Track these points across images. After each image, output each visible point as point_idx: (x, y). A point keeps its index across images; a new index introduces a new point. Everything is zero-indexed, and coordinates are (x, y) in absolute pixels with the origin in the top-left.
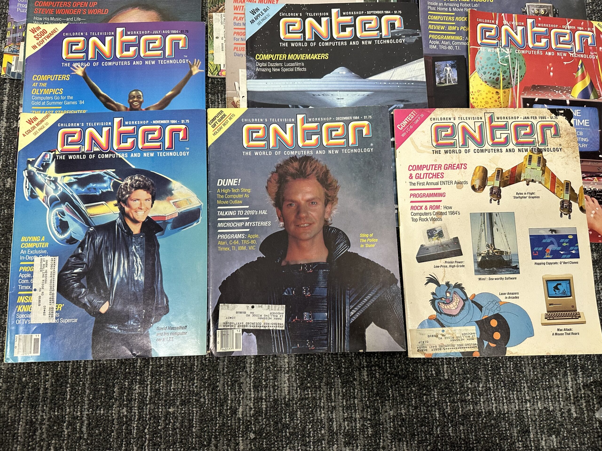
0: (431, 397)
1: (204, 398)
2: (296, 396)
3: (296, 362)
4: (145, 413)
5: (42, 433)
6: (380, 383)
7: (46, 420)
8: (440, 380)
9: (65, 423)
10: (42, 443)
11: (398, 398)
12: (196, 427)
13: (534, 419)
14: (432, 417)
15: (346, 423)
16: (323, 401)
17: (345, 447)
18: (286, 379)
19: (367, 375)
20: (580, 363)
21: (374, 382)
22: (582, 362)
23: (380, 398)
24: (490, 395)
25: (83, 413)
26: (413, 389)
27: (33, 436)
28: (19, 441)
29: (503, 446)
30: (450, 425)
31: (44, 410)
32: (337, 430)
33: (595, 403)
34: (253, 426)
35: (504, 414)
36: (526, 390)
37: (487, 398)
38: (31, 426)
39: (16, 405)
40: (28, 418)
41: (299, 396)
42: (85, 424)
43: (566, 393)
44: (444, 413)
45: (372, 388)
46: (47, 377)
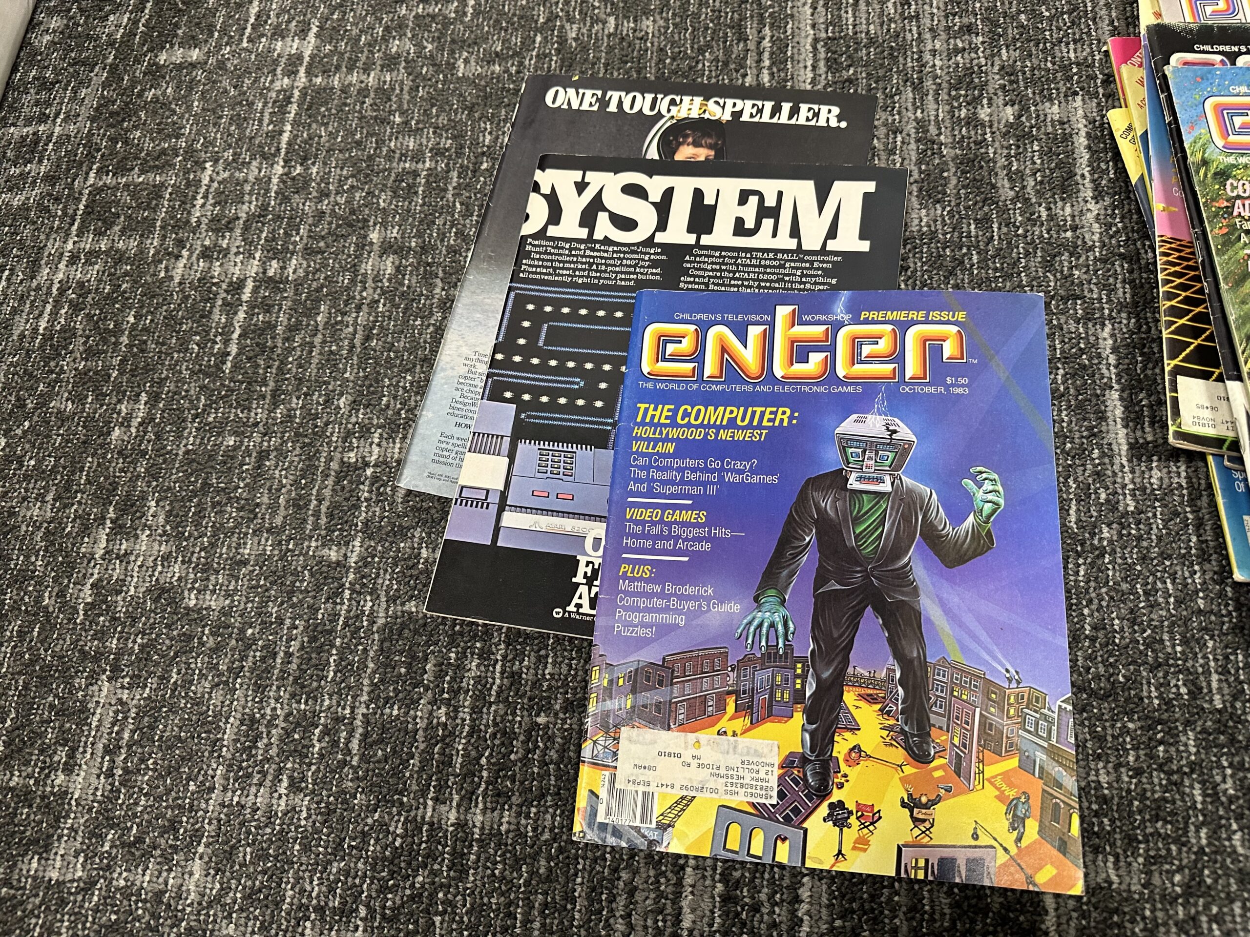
0: (1178, 750)
5: (270, 745)
7: (281, 718)
8: (1201, 710)
9: (317, 727)
10: (267, 766)
14: (1183, 800)
25: (356, 711)
27: (250, 748)
28: (223, 757)
31: (280, 697)
38: (250, 728)
39: (226, 683)
40: (247, 710)
42: (358, 735)
44: (1216, 794)
46: (295, 632)
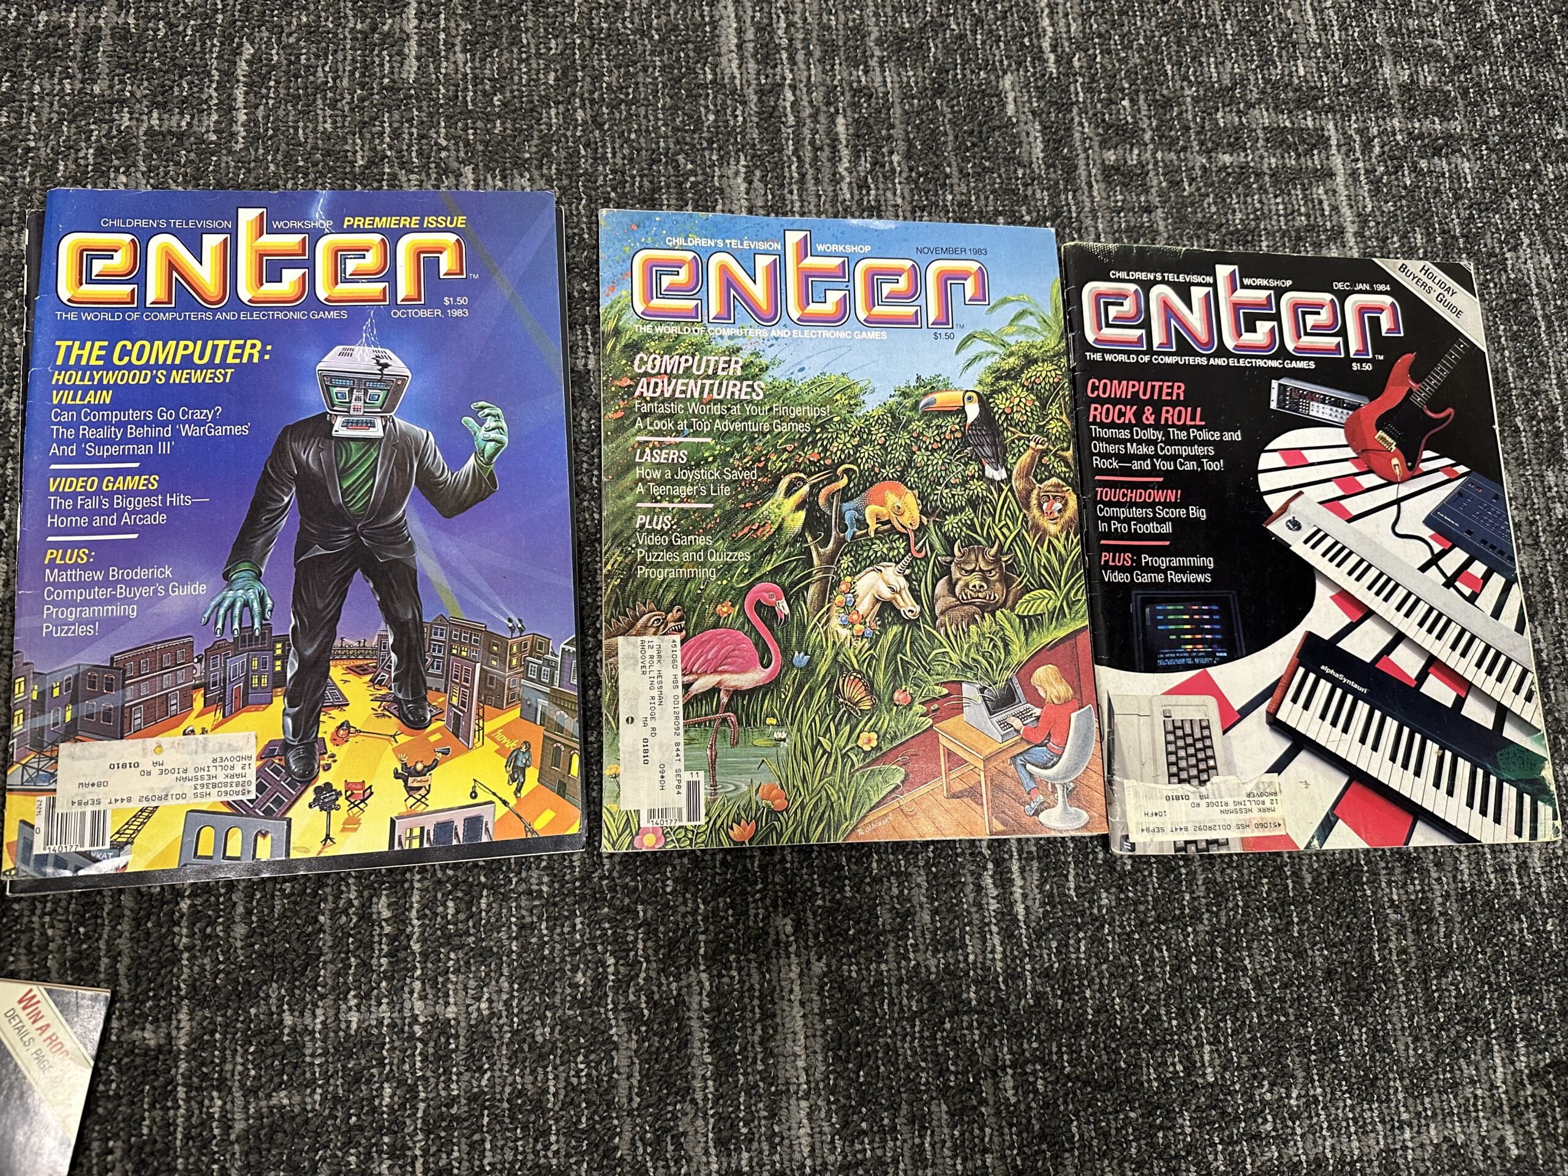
0: (1175, 1135)
2: (832, 1158)
3: (829, 1065)
6: (1046, 1105)
8: (1196, 1086)
11: (1095, 1142)
16: (902, 1166)
18: (803, 1113)
19: (1015, 1088)
20: (1520, 1020)
21: (1033, 1105)
22: (1525, 1016)
23: (1050, 1146)
24: (1318, 1115)
26: (1132, 1115)
33: (1558, 1116)
35: (1352, 1164)
36: (1400, 1096)
37: (1311, 1126)
41: (840, 1158)
43: (1492, 1096)
45: (1029, 1121)
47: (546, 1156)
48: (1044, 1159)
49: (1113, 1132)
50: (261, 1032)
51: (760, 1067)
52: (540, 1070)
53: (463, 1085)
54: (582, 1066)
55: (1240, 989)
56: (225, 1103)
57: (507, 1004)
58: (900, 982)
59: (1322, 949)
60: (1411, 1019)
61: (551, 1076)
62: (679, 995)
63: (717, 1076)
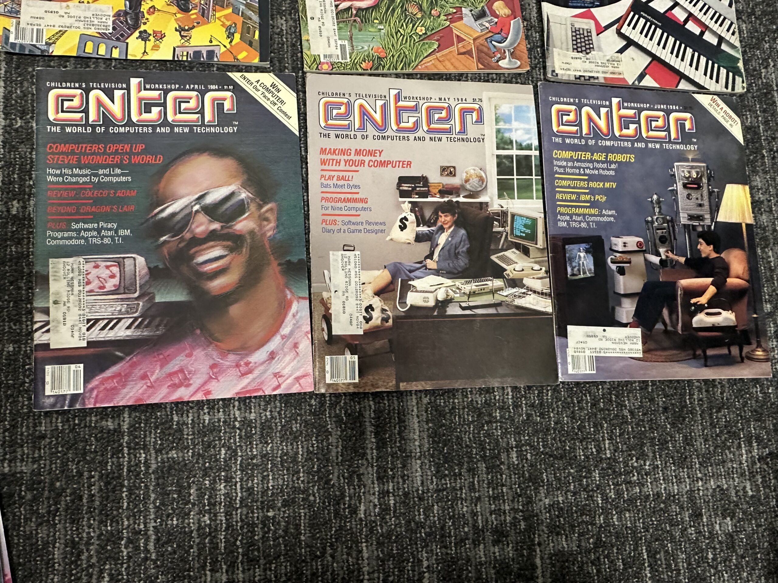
0: (592, 480)
1: (314, 496)
2: (431, 487)
3: (430, 444)
4: (235, 520)
5: (90, 557)
6: (531, 466)
7: (95, 538)
8: (601, 459)
9: (122, 540)
10: (91, 570)
11: (554, 483)
12: (305, 534)
13: (707, 500)
14: (594, 504)
15: (494, 516)
16: (464, 491)
17: (494, 546)
18: (418, 466)
19: (517, 457)
20: (755, 433)
21: (525, 465)
22: (757, 431)
23: (533, 484)
24: (659, 474)
25: (148, 525)
26: (572, 471)
27: (76, 561)
28: (57, 570)
29: (674, 533)
30: (614, 513)
31: (92, 524)
32: (483, 526)
33: (771, 478)
34: (379, 528)
35: (674, 496)
36: (697, 466)
37: (655, 478)
38: (73, 548)
39: (48, 521)
40: (68, 537)
41: (435, 487)
42: (152, 540)
43: (741, 468)
44: (607, 498)
45: (524, 472)
46: (93, 480)
47: (298, 483)
48: (531, 490)
49: (563, 479)
50: (163, 424)
51: (398, 445)
52: (295, 443)
53: (259, 449)
54: (314, 442)
55: (623, 415)
56: (146, 456)
57: (279, 413)
58: (464, 408)
59: (662, 398)
60: (703, 431)
61: (300, 447)
62: (360, 410)
63: (378, 448)
